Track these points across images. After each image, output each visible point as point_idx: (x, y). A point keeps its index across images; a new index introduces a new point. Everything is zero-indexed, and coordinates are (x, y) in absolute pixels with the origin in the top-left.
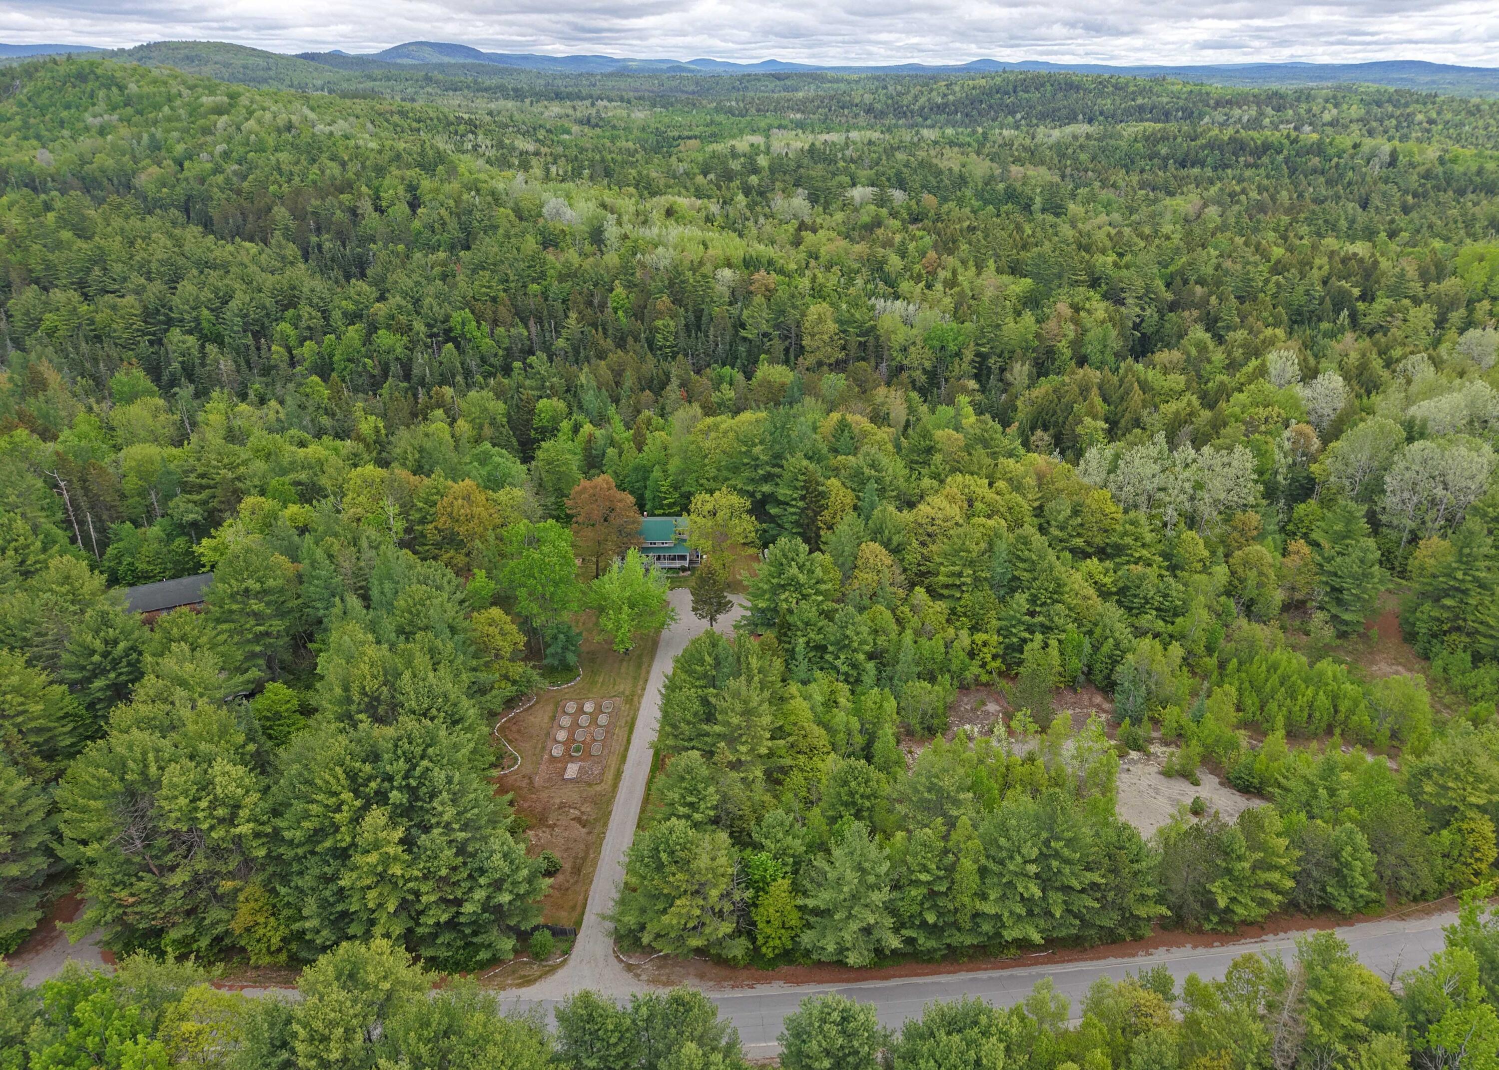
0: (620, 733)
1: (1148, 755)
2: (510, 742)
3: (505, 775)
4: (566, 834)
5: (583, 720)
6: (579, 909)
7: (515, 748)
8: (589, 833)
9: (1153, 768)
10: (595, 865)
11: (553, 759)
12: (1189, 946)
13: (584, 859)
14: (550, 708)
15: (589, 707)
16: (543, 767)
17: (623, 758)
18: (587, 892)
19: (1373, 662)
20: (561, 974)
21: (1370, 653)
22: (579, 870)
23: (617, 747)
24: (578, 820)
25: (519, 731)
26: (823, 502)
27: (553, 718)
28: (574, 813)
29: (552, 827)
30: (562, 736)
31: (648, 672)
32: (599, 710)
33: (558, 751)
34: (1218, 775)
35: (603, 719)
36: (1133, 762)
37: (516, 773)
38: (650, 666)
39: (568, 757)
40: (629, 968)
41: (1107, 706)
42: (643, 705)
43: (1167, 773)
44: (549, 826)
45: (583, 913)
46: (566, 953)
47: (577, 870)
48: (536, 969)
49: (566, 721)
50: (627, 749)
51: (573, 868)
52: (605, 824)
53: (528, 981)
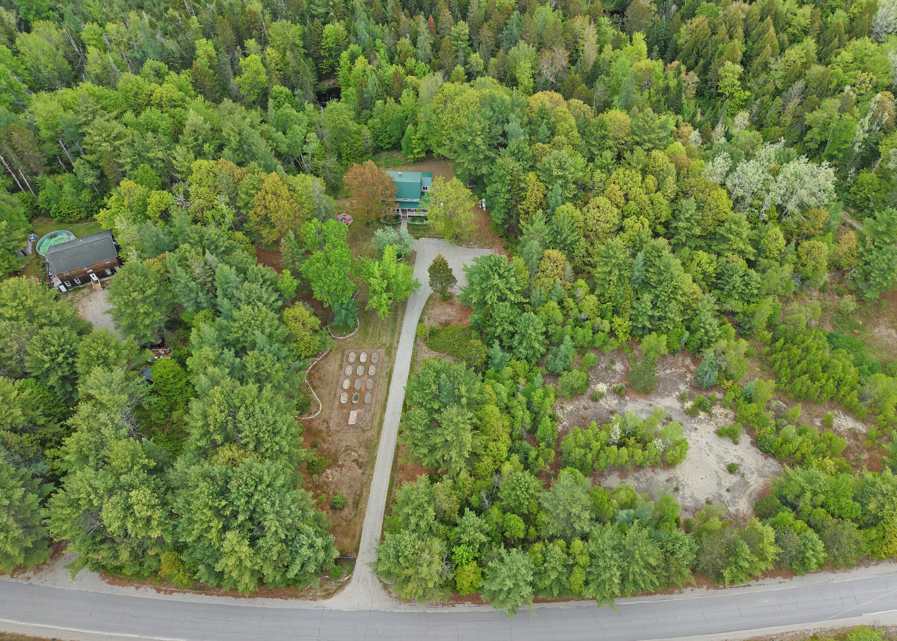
0: (383, 382)
1: (711, 415)
2: (314, 388)
3: (312, 420)
4: (349, 474)
5: (360, 370)
6: (357, 538)
7: (317, 394)
8: (363, 474)
9: (712, 428)
10: (366, 502)
11: (341, 406)
12: (705, 587)
13: (360, 495)
14: (339, 356)
15: (363, 358)
16: (335, 413)
17: (384, 408)
18: (362, 523)
19: (876, 325)
20: (348, 589)
21: (877, 317)
22: (357, 504)
23: (381, 397)
24: (356, 461)
25: (320, 378)
26: (523, 194)
27: (341, 367)
28: (354, 455)
29: (341, 466)
30: (346, 384)
31: (401, 326)
32: (369, 361)
33: (344, 399)
34: (751, 436)
35: (372, 370)
36: (701, 422)
37: (319, 418)
38: (402, 319)
39: (350, 406)
40: (385, 587)
41: (692, 367)
42: (397, 357)
43: (720, 433)
44: (339, 466)
45: (359, 542)
46: (351, 572)
47: (356, 504)
48: (332, 586)
49: (349, 370)
50: (386, 400)
51: (354, 503)
52: (373, 468)
53: (329, 595)
